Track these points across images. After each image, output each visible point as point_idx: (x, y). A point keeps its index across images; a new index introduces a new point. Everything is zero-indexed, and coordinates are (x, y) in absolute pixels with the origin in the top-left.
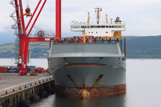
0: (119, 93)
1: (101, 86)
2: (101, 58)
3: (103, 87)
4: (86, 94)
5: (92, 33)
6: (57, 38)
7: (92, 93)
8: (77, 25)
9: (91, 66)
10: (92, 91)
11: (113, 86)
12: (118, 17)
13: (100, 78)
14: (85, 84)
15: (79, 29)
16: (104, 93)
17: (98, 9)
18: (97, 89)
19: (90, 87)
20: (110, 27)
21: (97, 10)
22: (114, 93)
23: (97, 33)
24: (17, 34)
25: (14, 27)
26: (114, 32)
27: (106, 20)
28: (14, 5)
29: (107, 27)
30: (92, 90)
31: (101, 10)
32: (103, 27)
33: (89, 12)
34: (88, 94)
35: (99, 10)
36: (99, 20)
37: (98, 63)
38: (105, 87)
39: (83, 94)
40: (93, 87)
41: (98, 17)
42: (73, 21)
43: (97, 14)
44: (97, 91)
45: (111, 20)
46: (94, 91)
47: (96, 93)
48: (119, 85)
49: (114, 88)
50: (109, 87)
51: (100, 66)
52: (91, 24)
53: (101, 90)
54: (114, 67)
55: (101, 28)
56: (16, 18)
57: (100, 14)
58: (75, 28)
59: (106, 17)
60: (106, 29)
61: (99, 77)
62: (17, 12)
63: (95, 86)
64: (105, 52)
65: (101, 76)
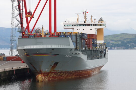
0: (81, 76)
1: (59, 71)
2: (53, 49)
3: (61, 72)
4: (41, 78)
5: (80, 30)
6: (29, 34)
7: (50, 77)
8: (69, 24)
9: (45, 56)
10: (50, 76)
11: (73, 71)
12: (101, 18)
13: (56, 65)
14: (42, 70)
15: (70, 27)
16: (63, 77)
17: (85, 11)
18: (54, 74)
19: (47, 72)
20: (94, 25)
21: (84, 13)
22: (75, 77)
23: (83, 30)
24: (20, 31)
25: (18, 26)
26: (97, 29)
27: (91, 20)
28: (18, 9)
29: (92, 25)
30: (50, 74)
31: (87, 12)
32: (89, 25)
33: (78, 14)
34: (42, 78)
35: (85, 13)
36: (86, 20)
37: (51, 53)
38: (64, 72)
39: (38, 78)
40: (50, 72)
41: (85, 18)
42: (66, 21)
43: (84, 15)
44: (55, 76)
45: (95, 20)
46: (52, 75)
47: (55, 77)
48: (80, 71)
49: (74, 73)
50: (68, 72)
51: (53, 56)
52: (79, 23)
53: (60, 74)
54: (67, 56)
55: (86, 26)
56: (19, 19)
57: (86, 15)
58: (67, 26)
59: (91, 18)
60: (90, 27)
61: (54, 64)
62: (20, 14)
63: (53, 72)
64: (58, 45)
65: (56, 64)
